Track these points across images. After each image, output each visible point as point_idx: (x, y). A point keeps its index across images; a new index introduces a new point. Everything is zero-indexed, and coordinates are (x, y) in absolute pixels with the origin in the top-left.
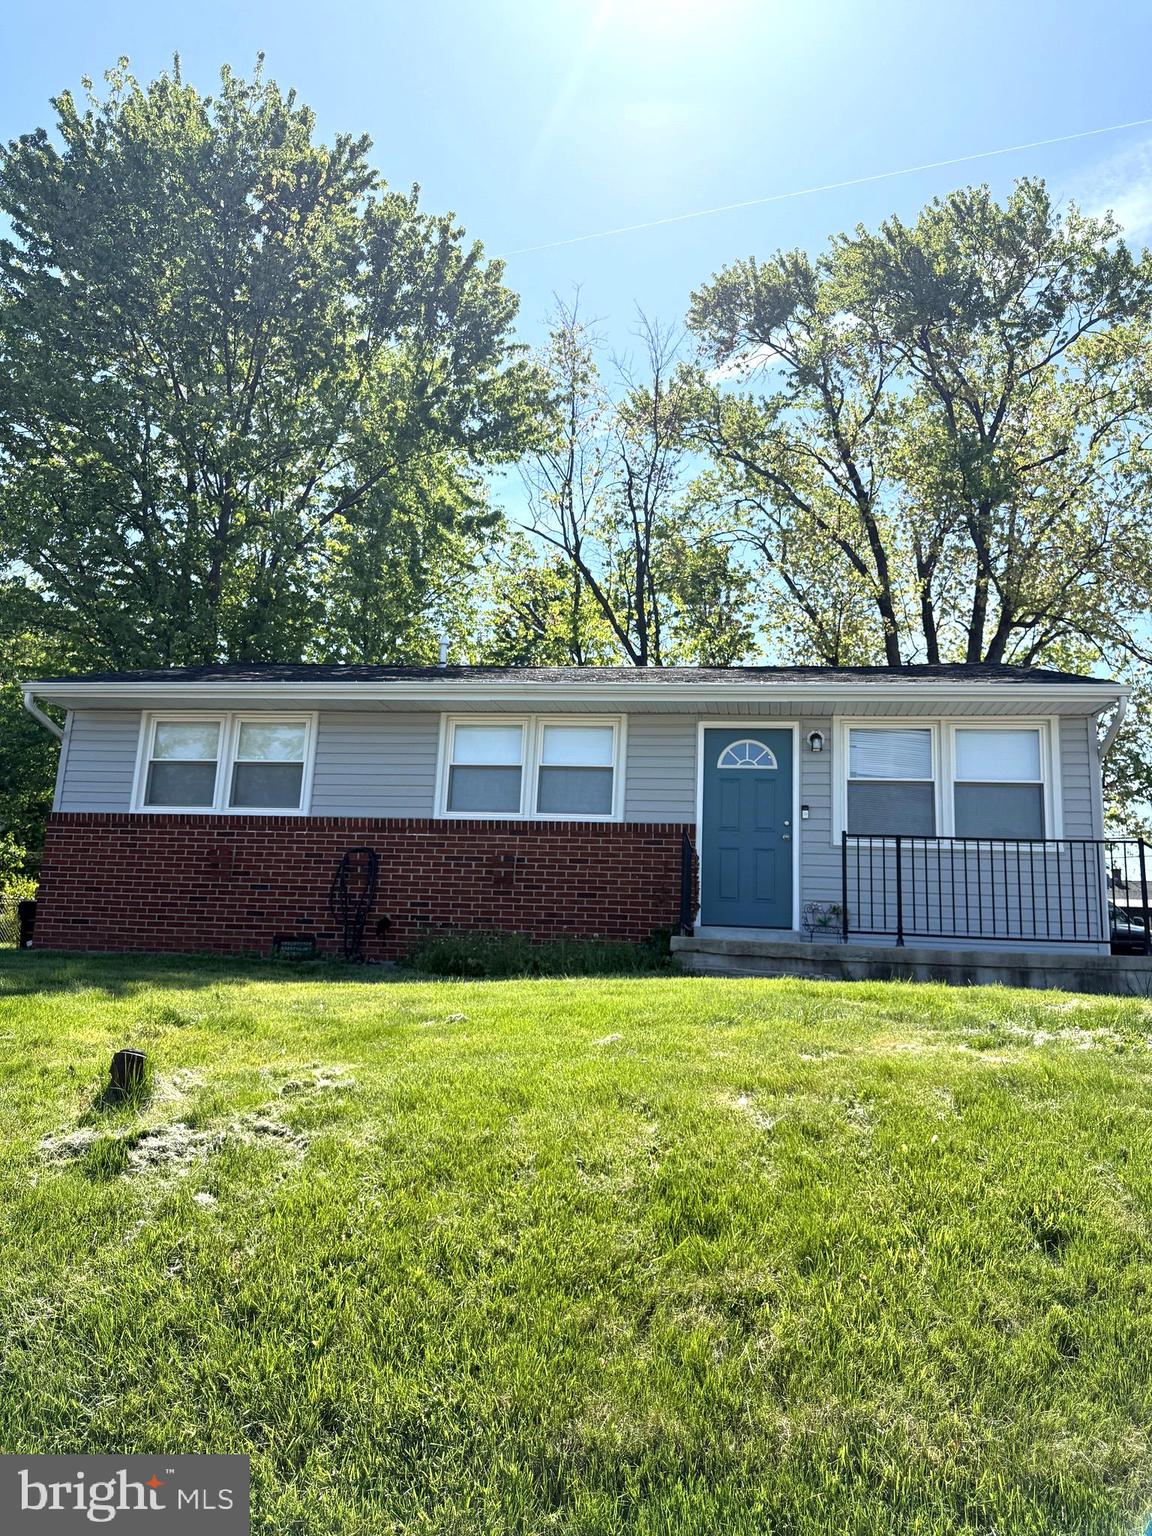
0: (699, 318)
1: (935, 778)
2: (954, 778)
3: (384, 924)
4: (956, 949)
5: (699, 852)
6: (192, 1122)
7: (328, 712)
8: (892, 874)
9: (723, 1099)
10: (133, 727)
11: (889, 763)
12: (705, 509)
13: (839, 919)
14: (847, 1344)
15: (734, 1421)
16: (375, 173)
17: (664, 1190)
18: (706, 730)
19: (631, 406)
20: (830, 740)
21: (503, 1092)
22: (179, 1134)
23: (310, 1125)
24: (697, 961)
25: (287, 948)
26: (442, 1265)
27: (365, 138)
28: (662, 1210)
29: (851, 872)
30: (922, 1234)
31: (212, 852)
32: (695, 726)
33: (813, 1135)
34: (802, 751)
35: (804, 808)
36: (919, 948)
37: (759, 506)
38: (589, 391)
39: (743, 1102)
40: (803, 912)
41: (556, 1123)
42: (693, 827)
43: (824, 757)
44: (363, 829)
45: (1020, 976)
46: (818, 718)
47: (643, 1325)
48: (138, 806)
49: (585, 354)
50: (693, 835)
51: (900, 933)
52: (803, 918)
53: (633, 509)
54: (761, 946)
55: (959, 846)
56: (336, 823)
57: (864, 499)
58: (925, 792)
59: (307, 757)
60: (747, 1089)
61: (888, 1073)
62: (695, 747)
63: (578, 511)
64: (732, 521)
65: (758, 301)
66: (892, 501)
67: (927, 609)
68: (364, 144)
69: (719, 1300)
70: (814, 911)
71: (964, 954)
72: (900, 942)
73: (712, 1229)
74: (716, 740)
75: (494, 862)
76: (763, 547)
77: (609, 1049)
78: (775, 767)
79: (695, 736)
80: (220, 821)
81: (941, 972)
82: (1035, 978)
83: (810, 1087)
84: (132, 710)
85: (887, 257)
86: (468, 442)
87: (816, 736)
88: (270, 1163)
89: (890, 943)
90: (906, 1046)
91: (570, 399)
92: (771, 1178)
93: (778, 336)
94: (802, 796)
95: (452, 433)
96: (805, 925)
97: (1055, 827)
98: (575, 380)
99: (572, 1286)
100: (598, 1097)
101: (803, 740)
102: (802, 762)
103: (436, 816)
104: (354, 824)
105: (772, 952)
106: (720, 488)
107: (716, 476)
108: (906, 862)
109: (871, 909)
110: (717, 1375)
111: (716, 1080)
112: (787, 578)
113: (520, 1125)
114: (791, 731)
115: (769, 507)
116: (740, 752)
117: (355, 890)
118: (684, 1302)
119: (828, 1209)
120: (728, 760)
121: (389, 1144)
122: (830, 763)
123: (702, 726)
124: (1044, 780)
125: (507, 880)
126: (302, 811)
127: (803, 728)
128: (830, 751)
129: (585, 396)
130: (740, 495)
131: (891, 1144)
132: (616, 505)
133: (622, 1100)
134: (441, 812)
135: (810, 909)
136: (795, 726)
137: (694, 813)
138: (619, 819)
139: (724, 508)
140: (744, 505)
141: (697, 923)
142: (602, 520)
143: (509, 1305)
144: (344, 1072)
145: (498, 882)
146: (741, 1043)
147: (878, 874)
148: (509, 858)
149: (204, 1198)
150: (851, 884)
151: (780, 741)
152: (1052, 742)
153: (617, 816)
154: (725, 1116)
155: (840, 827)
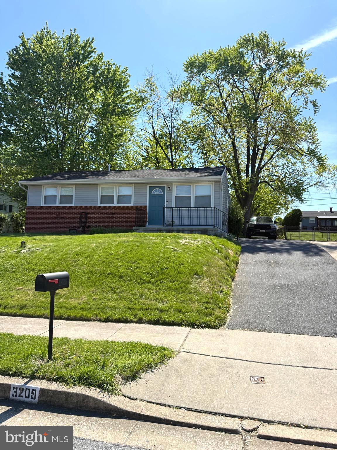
0: (187, 69)
1: (191, 195)
3: (89, 227)
4: (181, 228)
5: (148, 212)
7: (76, 185)
10: (40, 189)
16: (95, 48)
18: (149, 187)
20: (172, 188)
24: (138, 231)
25: (72, 231)
27: (93, 39)
31: (56, 213)
32: (147, 186)
34: (167, 190)
35: (167, 202)
36: (175, 227)
40: (166, 222)
42: (146, 206)
43: (170, 191)
44: (84, 208)
45: (191, 232)
46: (170, 184)
48: (42, 205)
49: (154, 84)
50: (146, 208)
55: (194, 208)
56: (79, 207)
58: (190, 197)
59: (73, 194)
62: (147, 190)
68: (92, 42)
70: (168, 222)
71: (182, 228)
72: (173, 227)
74: (151, 189)
75: (109, 214)
78: (162, 194)
79: (147, 188)
80: (58, 207)
82: (194, 232)
84: (40, 186)
87: (169, 187)
88: (36, 252)
94: (167, 199)
97: (212, 205)
101: (167, 188)
102: (167, 193)
103: (98, 205)
104: (82, 207)
105: (150, 229)
108: (174, 212)
116: (156, 191)
117: (84, 220)
120: (154, 193)
121: (50, 250)
122: (172, 193)
123: (148, 186)
124: (211, 195)
125: (111, 218)
126: (73, 205)
128: (172, 190)
136: (166, 185)
137: (147, 203)
141: (147, 225)
145: (110, 218)
147: (169, 214)
148: (111, 214)
151: (163, 188)
152: (213, 186)
153: (132, 205)
155: (174, 205)
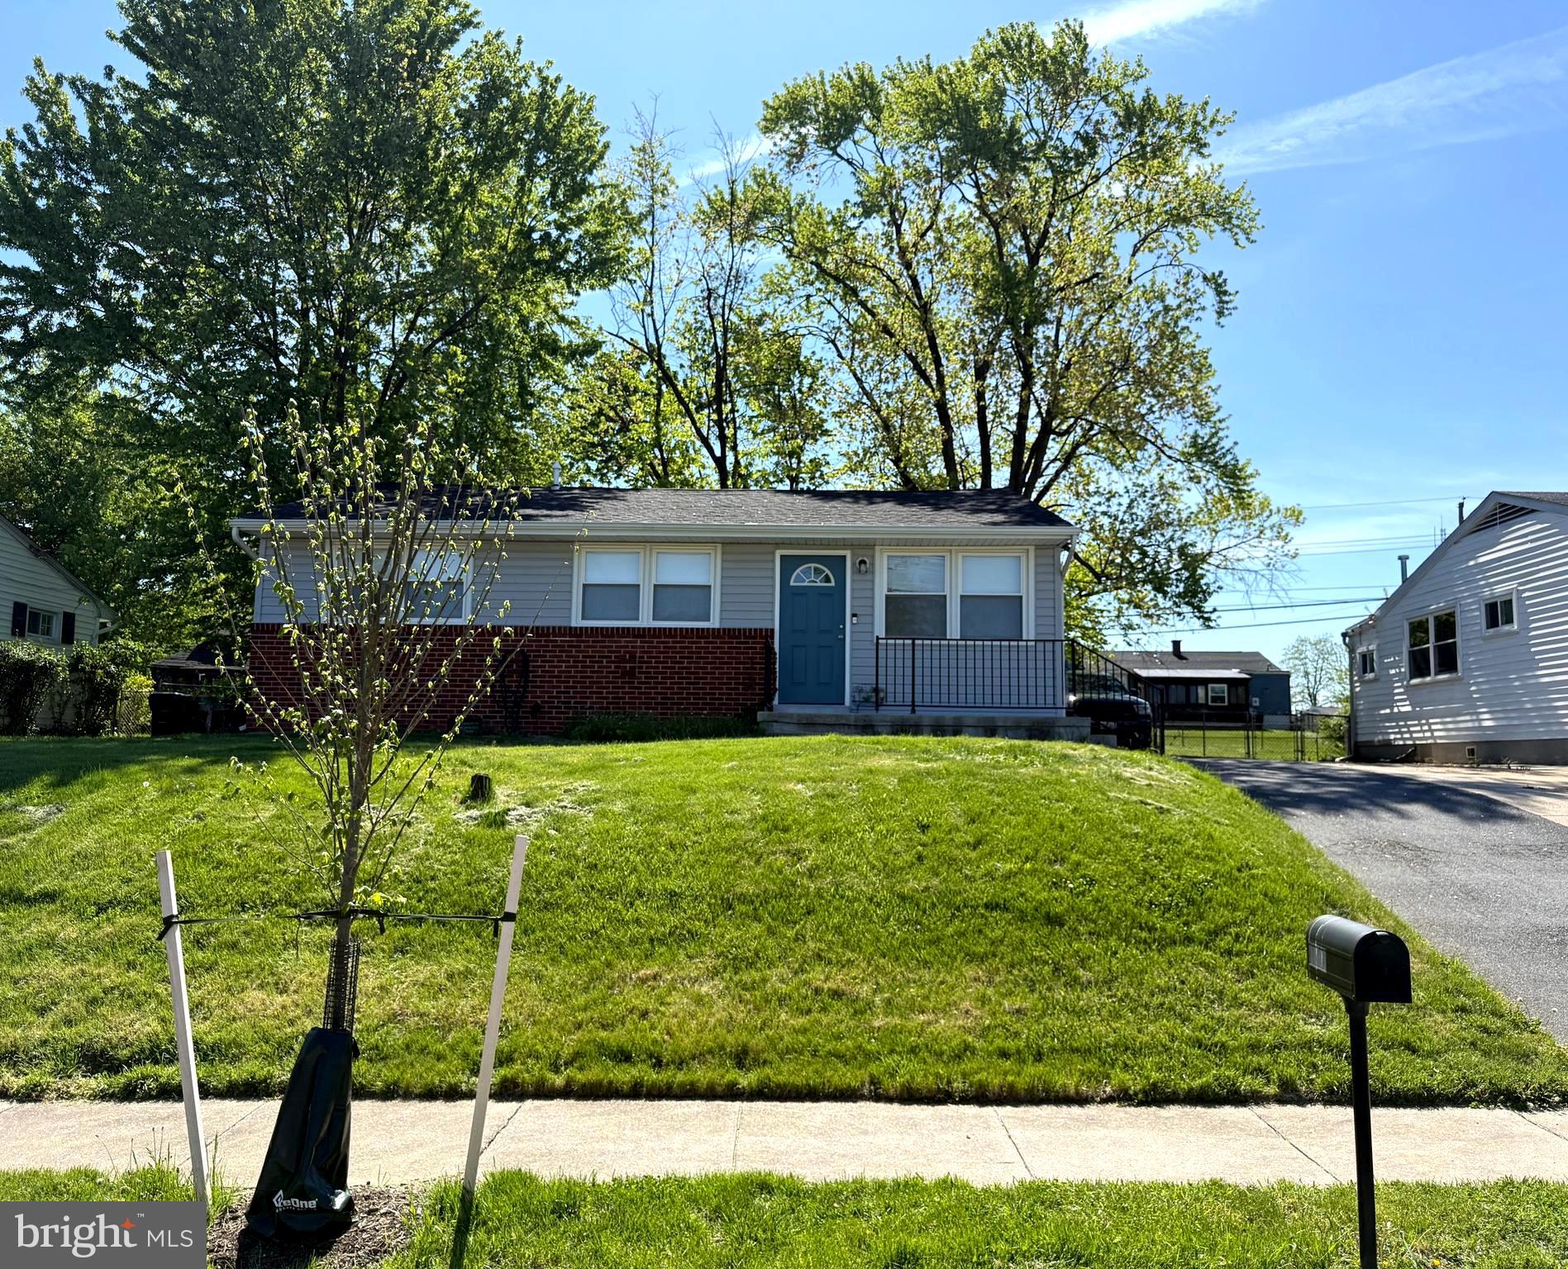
0: (770, 126)
1: (947, 593)
2: (960, 593)
3: (536, 710)
4: (949, 715)
5: (777, 650)
6: (528, 805)
8: (909, 663)
9: (791, 786)
11: (918, 580)
12: (778, 301)
13: (875, 697)
14: (838, 860)
15: (794, 884)
17: (764, 818)
18: (782, 557)
19: (706, 208)
20: (873, 564)
21: (682, 788)
22: (523, 810)
23: (587, 803)
24: (776, 727)
26: (672, 846)
28: (764, 825)
29: (882, 662)
30: (872, 829)
32: (773, 553)
33: (831, 796)
34: (853, 573)
35: (854, 615)
36: (925, 715)
37: (829, 302)
38: (668, 201)
39: (800, 786)
40: (853, 691)
41: (712, 797)
42: (772, 631)
43: (868, 577)
45: (990, 731)
46: (865, 547)
47: (758, 862)
49: (663, 167)
50: (772, 637)
51: (913, 705)
52: (853, 697)
53: (712, 318)
54: (819, 716)
55: (962, 642)
56: (493, 630)
57: (925, 309)
58: (940, 602)
59: (465, 577)
60: (802, 781)
61: (871, 771)
62: (773, 569)
63: (659, 315)
64: (803, 313)
65: (826, 118)
66: (951, 309)
67: (981, 412)
69: (788, 852)
70: (861, 691)
71: (955, 718)
72: (913, 711)
73: (786, 830)
74: (789, 564)
75: (621, 659)
76: (833, 342)
77: (732, 769)
78: (833, 584)
79: (773, 561)
81: (939, 730)
82: (1001, 730)
83: (833, 779)
85: (939, 102)
86: (566, 275)
87: (863, 562)
88: (575, 818)
89: (906, 712)
90: (888, 762)
91: (651, 213)
92: (811, 813)
93: (846, 148)
94: (852, 607)
95: (551, 268)
96: (854, 701)
97: (1029, 631)
98: (655, 191)
99: (728, 850)
100: (730, 787)
101: (853, 564)
102: (853, 581)
103: (573, 624)
105: (828, 721)
106: (792, 281)
107: (788, 270)
108: (918, 654)
109: (896, 689)
110: (787, 871)
111: (787, 779)
112: (855, 375)
113: (693, 799)
114: (844, 557)
115: (839, 304)
116: (807, 573)
117: (511, 681)
118: (774, 853)
119: (834, 821)
120: (798, 579)
121: (633, 808)
122: (873, 581)
123: (778, 553)
124: (1023, 593)
125: (631, 673)
126: (465, 620)
127: (853, 555)
128: (873, 573)
129: (664, 207)
130: (811, 290)
131: (865, 798)
132: (695, 313)
133: (742, 788)
134: (577, 621)
135: (857, 690)
136: (848, 553)
137: (773, 620)
138: (717, 626)
139: (796, 302)
140: (815, 300)
141: (776, 702)
142: (682, 327)
143: (702, 858)
144: (592, 784)
145: (624, 674)
146: (802, 765)
147: (899, 663)
148: (633, 658)
149: (553, 832)
150: (882, 671)
151: (837, 564)
152: (1029, 564)
153: (714, 623)
154: (791, 792)
155: (880, 629)
